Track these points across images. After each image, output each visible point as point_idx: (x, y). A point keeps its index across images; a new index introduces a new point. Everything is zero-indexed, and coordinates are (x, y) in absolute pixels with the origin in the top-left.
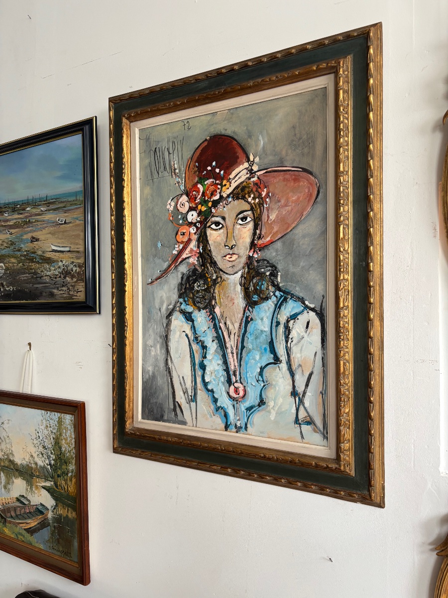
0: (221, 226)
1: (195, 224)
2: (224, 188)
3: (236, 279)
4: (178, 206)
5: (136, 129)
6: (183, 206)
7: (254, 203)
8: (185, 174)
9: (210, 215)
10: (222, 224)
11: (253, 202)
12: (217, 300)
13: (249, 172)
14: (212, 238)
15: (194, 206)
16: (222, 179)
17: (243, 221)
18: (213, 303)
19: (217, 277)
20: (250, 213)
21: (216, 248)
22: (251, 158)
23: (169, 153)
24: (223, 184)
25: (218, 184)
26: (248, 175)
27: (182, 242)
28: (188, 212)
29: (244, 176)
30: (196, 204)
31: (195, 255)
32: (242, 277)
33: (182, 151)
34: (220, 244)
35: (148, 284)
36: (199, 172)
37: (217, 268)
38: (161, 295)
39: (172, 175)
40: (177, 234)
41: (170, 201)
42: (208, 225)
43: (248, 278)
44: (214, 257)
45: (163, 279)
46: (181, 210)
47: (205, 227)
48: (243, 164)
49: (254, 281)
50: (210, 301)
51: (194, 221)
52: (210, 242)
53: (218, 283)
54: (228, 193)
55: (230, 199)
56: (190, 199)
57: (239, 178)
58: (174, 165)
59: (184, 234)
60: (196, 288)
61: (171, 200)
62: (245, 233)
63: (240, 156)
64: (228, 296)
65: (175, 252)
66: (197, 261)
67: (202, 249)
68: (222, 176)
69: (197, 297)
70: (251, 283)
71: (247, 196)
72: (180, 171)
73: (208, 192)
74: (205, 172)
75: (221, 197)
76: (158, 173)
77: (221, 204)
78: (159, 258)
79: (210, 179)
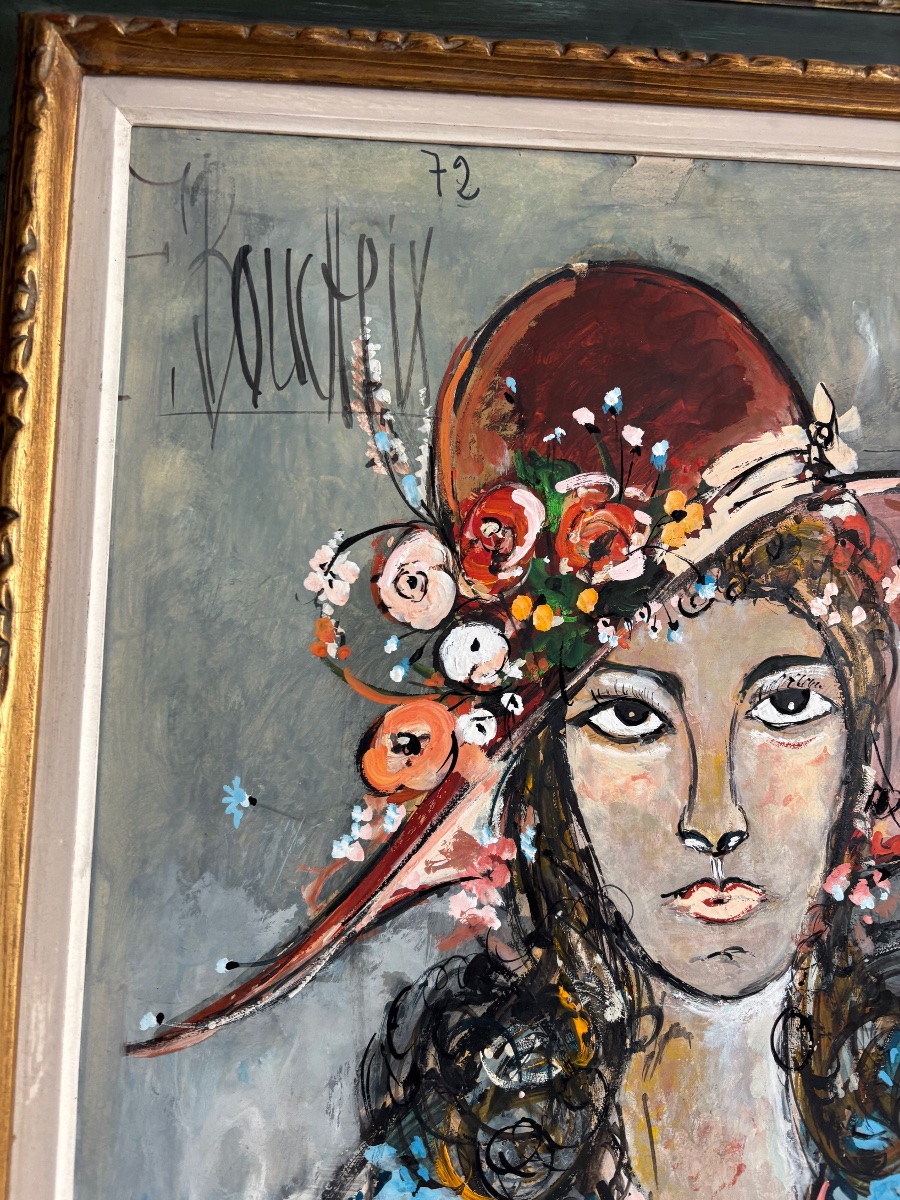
0: (653, 722)
1: (491, 698)
2: (669, 530)
3: (752, 1026)
4: (385, 583)
5: (119, 116)
6: (417, 593)
7: (841, 626)
8: (436, 422)
9: (588, 657)
10: (661, 715)
11: (835, 618)
12: (632, 1152)
13: (809, 474)
14: (599, 786)
15: (487, 596)
16: (660, 482)
17: (783, 710)
18: (608, 1169)
19: (633, 1013)
20: (822, 672)
21: (626, 842)
22: (822, 410)
23: (335, 292)
24: (668, 508)
25: (635, 504)
26: (807, 488)
27: (401, 794)
28: (446, 626)
29: (782, 487)
30: (499, 588)
31: (488, 874)
32: (788, 1013)
33: (418, 295)
34: (650, 822)
35: (130, 1049)
36: (521, 424)
37: (633, 957)
38: (229, 1123)
39: (347, 412)
40: (367, 742)
41: (326, 552)
42: (574, 709)
43: (827, 1022)
44: (612, 894)
45: (248, 1021)
46: (399, 608)
47: (556, 720)
48: (777, 428)
49: (864, 1039)
50: (587, 1159)
51: (487, 679)
52: (587, 807)
53: (637, 1046)
54: (697, 558)
55: (708, 591)
56: (460, 559)
57: (757, 494)
58: (365, 360)
59: (414, 746)
60: (489, 1075)
61: (334, 544)
62: (798, 773)
63: (758, 389)
64: (705, 1130)
65: (347, 850)
66: (501, 911)
67: (536, 842)
68: (661, 465)
69: (497, 1135)
70: (845, 1054)
71: (801, 586)
72: (401, 397)
73: (575, 537)
74: (559, 431)
75: (656, 574)
76: (254, 385)
77: (655, 606)
78: (232, 883)
79: (590, 469)
